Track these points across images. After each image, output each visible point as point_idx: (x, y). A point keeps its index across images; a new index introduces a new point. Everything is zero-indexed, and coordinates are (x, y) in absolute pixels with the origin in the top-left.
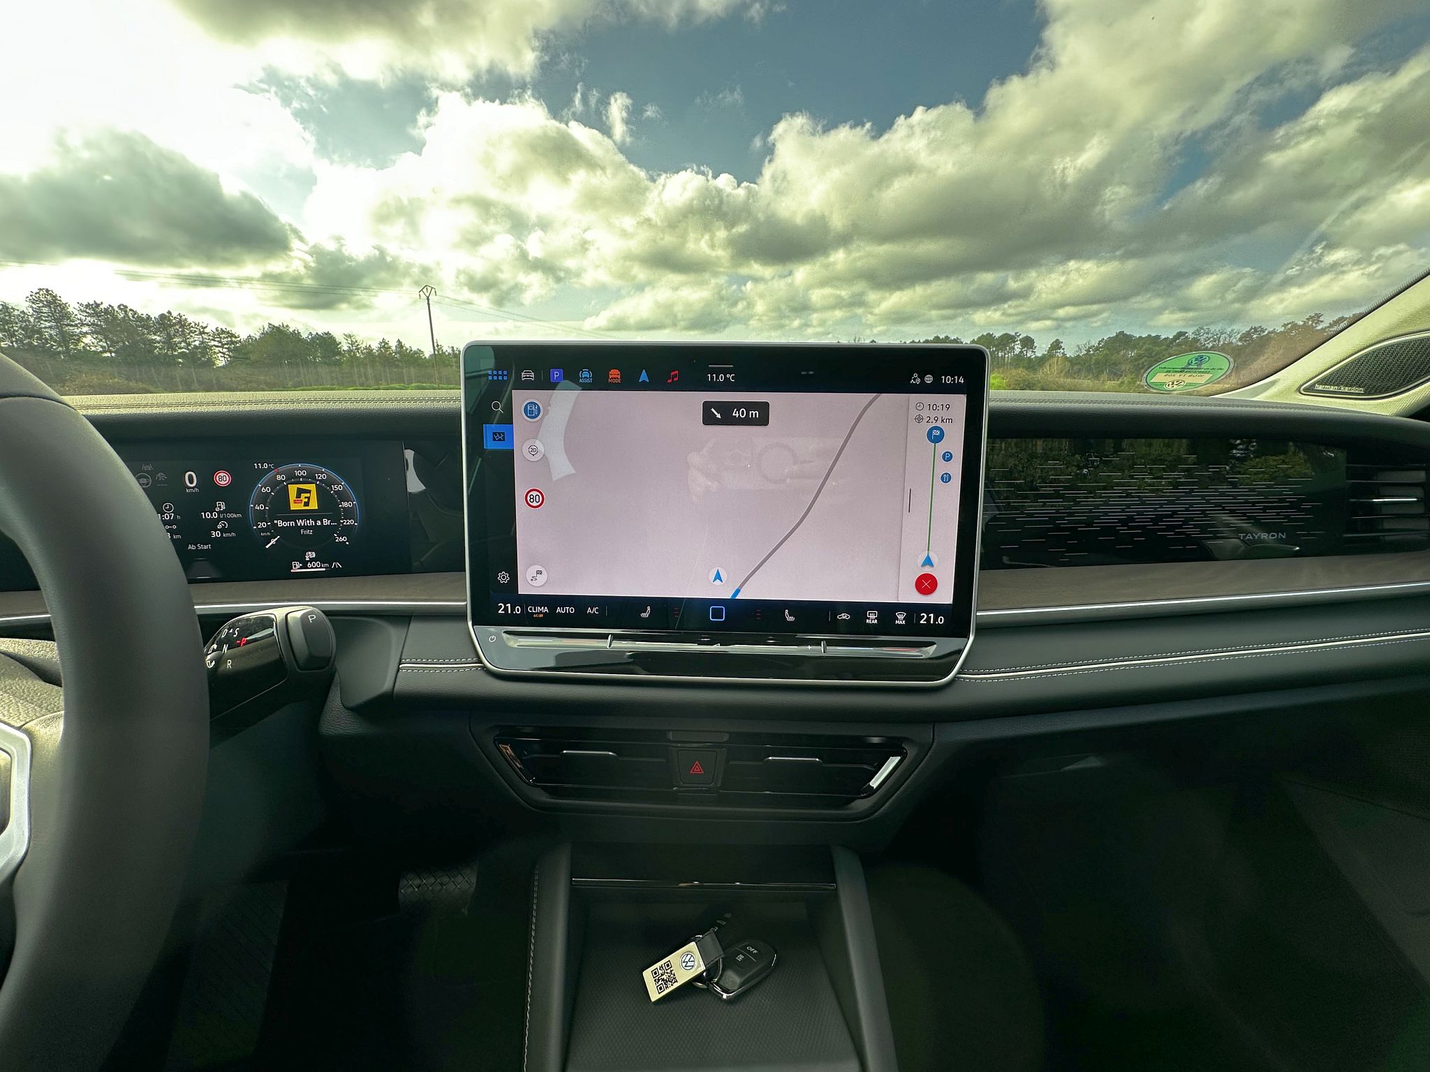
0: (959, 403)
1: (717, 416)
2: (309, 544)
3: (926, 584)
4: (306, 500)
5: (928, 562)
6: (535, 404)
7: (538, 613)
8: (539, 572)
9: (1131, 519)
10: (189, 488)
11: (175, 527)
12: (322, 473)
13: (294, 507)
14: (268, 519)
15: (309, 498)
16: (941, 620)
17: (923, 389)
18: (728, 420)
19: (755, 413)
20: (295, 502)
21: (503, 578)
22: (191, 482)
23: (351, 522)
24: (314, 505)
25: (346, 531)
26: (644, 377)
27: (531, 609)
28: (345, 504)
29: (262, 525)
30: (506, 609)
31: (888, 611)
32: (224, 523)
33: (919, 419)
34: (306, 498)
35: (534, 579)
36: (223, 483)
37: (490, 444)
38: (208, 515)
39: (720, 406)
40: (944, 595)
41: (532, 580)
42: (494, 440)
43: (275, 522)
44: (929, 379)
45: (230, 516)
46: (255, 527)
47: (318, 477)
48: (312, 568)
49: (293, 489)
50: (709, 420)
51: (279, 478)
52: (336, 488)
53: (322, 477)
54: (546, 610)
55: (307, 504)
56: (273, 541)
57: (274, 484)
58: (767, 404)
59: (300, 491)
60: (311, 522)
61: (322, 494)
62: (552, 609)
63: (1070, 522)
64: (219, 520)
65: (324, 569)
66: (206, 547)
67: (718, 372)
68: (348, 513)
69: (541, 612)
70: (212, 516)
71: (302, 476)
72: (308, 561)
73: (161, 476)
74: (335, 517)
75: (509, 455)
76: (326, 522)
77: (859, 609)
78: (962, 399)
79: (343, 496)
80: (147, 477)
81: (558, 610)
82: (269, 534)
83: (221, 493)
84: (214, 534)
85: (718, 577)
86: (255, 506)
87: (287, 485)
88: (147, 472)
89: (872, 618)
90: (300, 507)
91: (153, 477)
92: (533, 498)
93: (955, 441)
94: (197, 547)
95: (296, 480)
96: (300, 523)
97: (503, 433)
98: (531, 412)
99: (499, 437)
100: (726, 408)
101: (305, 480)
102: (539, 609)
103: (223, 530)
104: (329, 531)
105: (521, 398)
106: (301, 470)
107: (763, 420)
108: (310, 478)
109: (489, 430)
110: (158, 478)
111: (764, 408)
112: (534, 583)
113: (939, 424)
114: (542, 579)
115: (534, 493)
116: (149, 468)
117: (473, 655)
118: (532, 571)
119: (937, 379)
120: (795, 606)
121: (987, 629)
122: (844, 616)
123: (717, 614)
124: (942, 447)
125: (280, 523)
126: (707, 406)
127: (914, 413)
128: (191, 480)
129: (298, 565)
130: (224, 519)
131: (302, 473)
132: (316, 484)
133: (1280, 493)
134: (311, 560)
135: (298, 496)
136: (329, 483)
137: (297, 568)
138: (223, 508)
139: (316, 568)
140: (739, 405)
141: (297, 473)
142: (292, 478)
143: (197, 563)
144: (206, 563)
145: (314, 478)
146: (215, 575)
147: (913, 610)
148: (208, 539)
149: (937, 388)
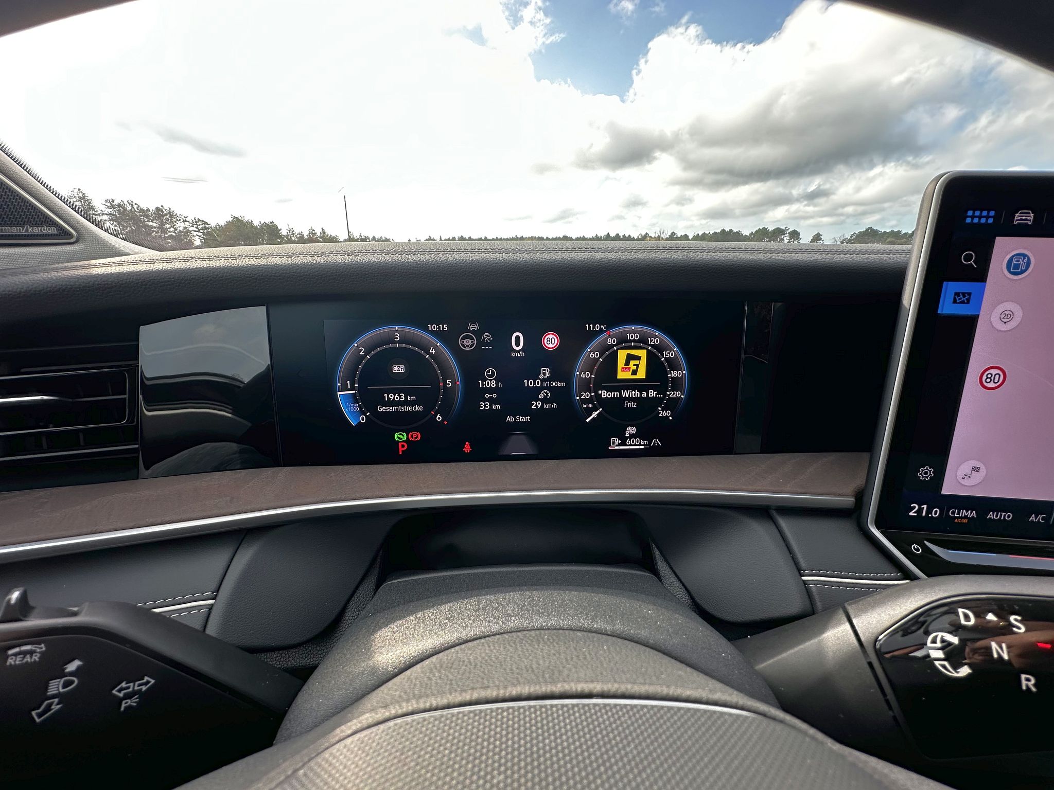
2: (630, 417)
4: (635, 368)
6: (1024, 256)
7: (962, 518)
8: (976, 469)
10: (515, 351)
11: (495, 396)
12: (656, 337)
13: (621, 375)
14: (592, 389)
15: (637, 366)
20: (623, 370)
21: (925, 473)
22: (518, 344)
23: (677, 394)
24: (642, 374)
25: (672, 404)
27: (953, 513)
28: (675, 374)
29: (586, 395)
30: (920, 510)
32: (546, 393)
34: (634, 365)
35: (967, 476)
36: (551, 346)
37: (947, 307)
38: (530, 383)
41: (963, 478)
42: (955, 302)
43: (600, 392)
45: (554, 384)
46: (578, 398)
47: (651, 341)
48: (631, 445)
49: (622, 355)
51: (610, 341)
52: (667, 354)
53: (656, 341)
54: (974, 514)
55: (634, 373)
56: (595, 414)
57: (604, 348)
59: (630, 358)
60: (636, 394)
61: (653, 361)
62: (982, 513)
64: (542, 388)
65: (643, 447)
66: (524, 419)
68: (676, 384)
69: (966, 517)
70: (535, 384)
71: (634, 341)
72: (628, 437)
73: (487, 336)
74: (662, 389)
75: (971, 322)
76: (652, 394)
79: (673, 364)
80: (471, 338)
81: (991, 515)
82: (591, 405)
83: (548, 358)
84: (536, 405)
86: (580, 374)
87: (618, 349)
88: (473, 332)
90: (627, 375)
91: (479, 338)
92: (991, 379)
94: (516, 419)
95: (628, 344)
96: (625, 394)
97: (969, 294)
98: (1017, 266)
99: (963, 298)
101: (637, 344)
102: (964, 513)
103: (544, 401)
104: (655, 402)
106: (633, 331)
108: (642, 342)
109: (950, 289)
110: (484, 339)
112: (966, 482)
114: (977, 477)
115: (994, 372)
116: (475, 327)
118: (966, 468)
125: (604, 394)
128: (518, 341)
129: (617, 441)
130: (547, 388)
131: (634, 337)
132: (648, 350)
134: (631, 436)
135: (627, 363)
136: (660, 348)
137: (615, 444)
138: (548, 375)
139: (635, 445)
141: (629, 337)
142: (623, 342)
143: (514, 437)
144: (523, 437)
145: (646, 343)
146: (531, 451)
148: (527, 411)
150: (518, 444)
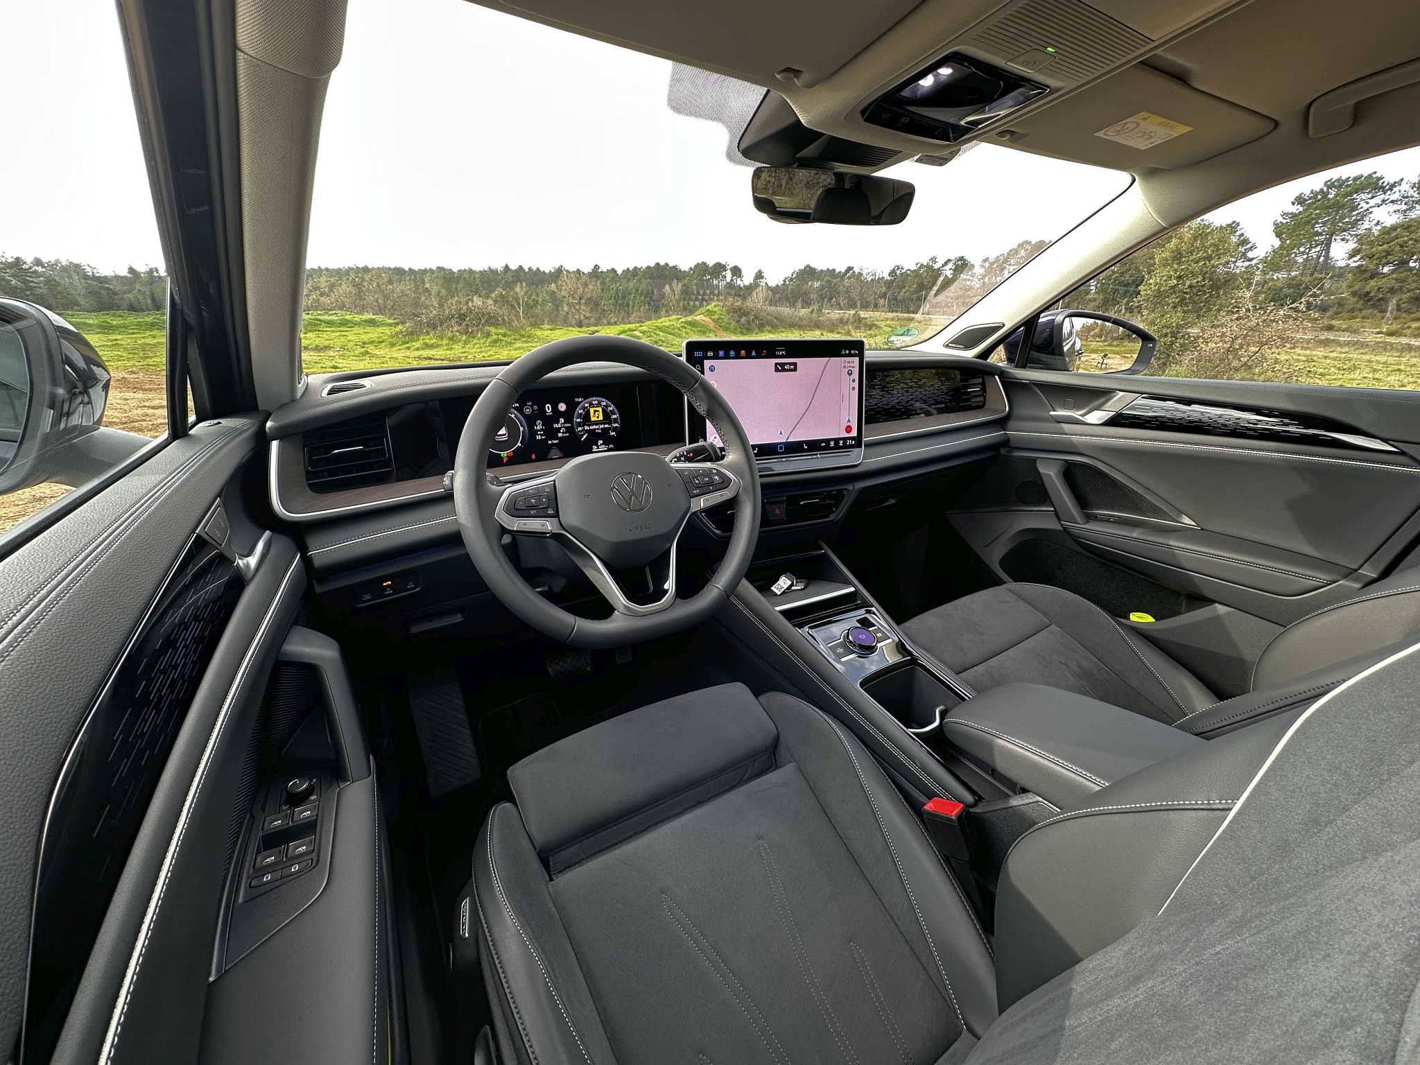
0: (857, 360)
1: (780, 368)
2: (599, 436)
3: (849, 429)
5: (849, 421)
6: (713, 366)
8: (715, 438)
9: (900, 402)
10: (548, 412)
11: (542, 433)
12: (604, 402)
13: (593, 419)
14: (582, 426)
15: (599, 414)
16: (853, 442)
17: (846, 356)
18: (784, 370)
19: (792, 367)
20: (593, 417)
22: (549, 409)
23: (616, 425)
24: (601, 418)
25: (615, 429)
26: (754, 353)
28: (614, 416)
29: (580, 429)
31: (837, 440)
32: (563, 429)
33: (845, 367)
35: (713, 441)
36: (562, 409)
38: (556, 426)
39: (780, 364)
40: (854, 433)
43: (585, 427)
44: (847, 352)
45: (566, 425)
46: (577, 430)
47: (602, 404)
48: (601, 448)
49: (592, 410)
50: (777, 370)
51: (586, 405)
52: (610, 409)
55: (598, 417)
56: (585, 437)
57: (584, 408)
58: (796, 363)
59: (595, 411)
60: (600, 426)
61: (604, 412)
63: (882, 405)
64: (561, 427)
65: (606, 449)
66: (556, 442)
67: (779, 350)
68: (615, 421)
70: (558, 426)
71: (596, 404)
72: (599, 445)
73: (535, 407)
74: (610, 424)
76: (606, 426)
77: (827, 441)
78: (858, 358)
79: (613, 413)
80: (529, 408)
82: (582, 433)
83: (562, 414)
84: (560, 435)
85: (781, 433)
86: (576, 420)
87: (590, 408)
88: (529, 406)
89: (832, 444)
90: (595, 419)
91: (532, 408)
93: (856, 376)
94: (552, 442)
95: (593, 406)
96: (596, 427)
98: (712, 369)
100: (783, 365)
103: (563, 433)
104: (608, 429)
105: (707, 364)
106: (595, 401)
107: (795, 370)
108: (599, 404)
111: (795, 364)
113: (851, 368)
114: (716, 441)
116: (530, 403)
118: (713, 438)
119: (850, 352)
120: (807, 442)
121: (868, 445)
122: (824, 444)
123: (781, 448)
124: (852, 378)
126: (776, 364)
127: (843, 365)
129: (595, 447)
130: (563, 427)
132: (602, 408)
133: (942, 389)
134: (601, 445)
135: (594, 414)
136: (607, 406)
137: (595, 449)
138: (563, 421)
139: (604, 449)
140: (787, 364)
141: (593, 403)
142: (591, 405)
143: (552, 450)
144: (557, 450)
145: (600, 404)
146: (560, 455)
147: (845, 439)
148: (557, 438)
149: (850, 355)
150: (555, 453)
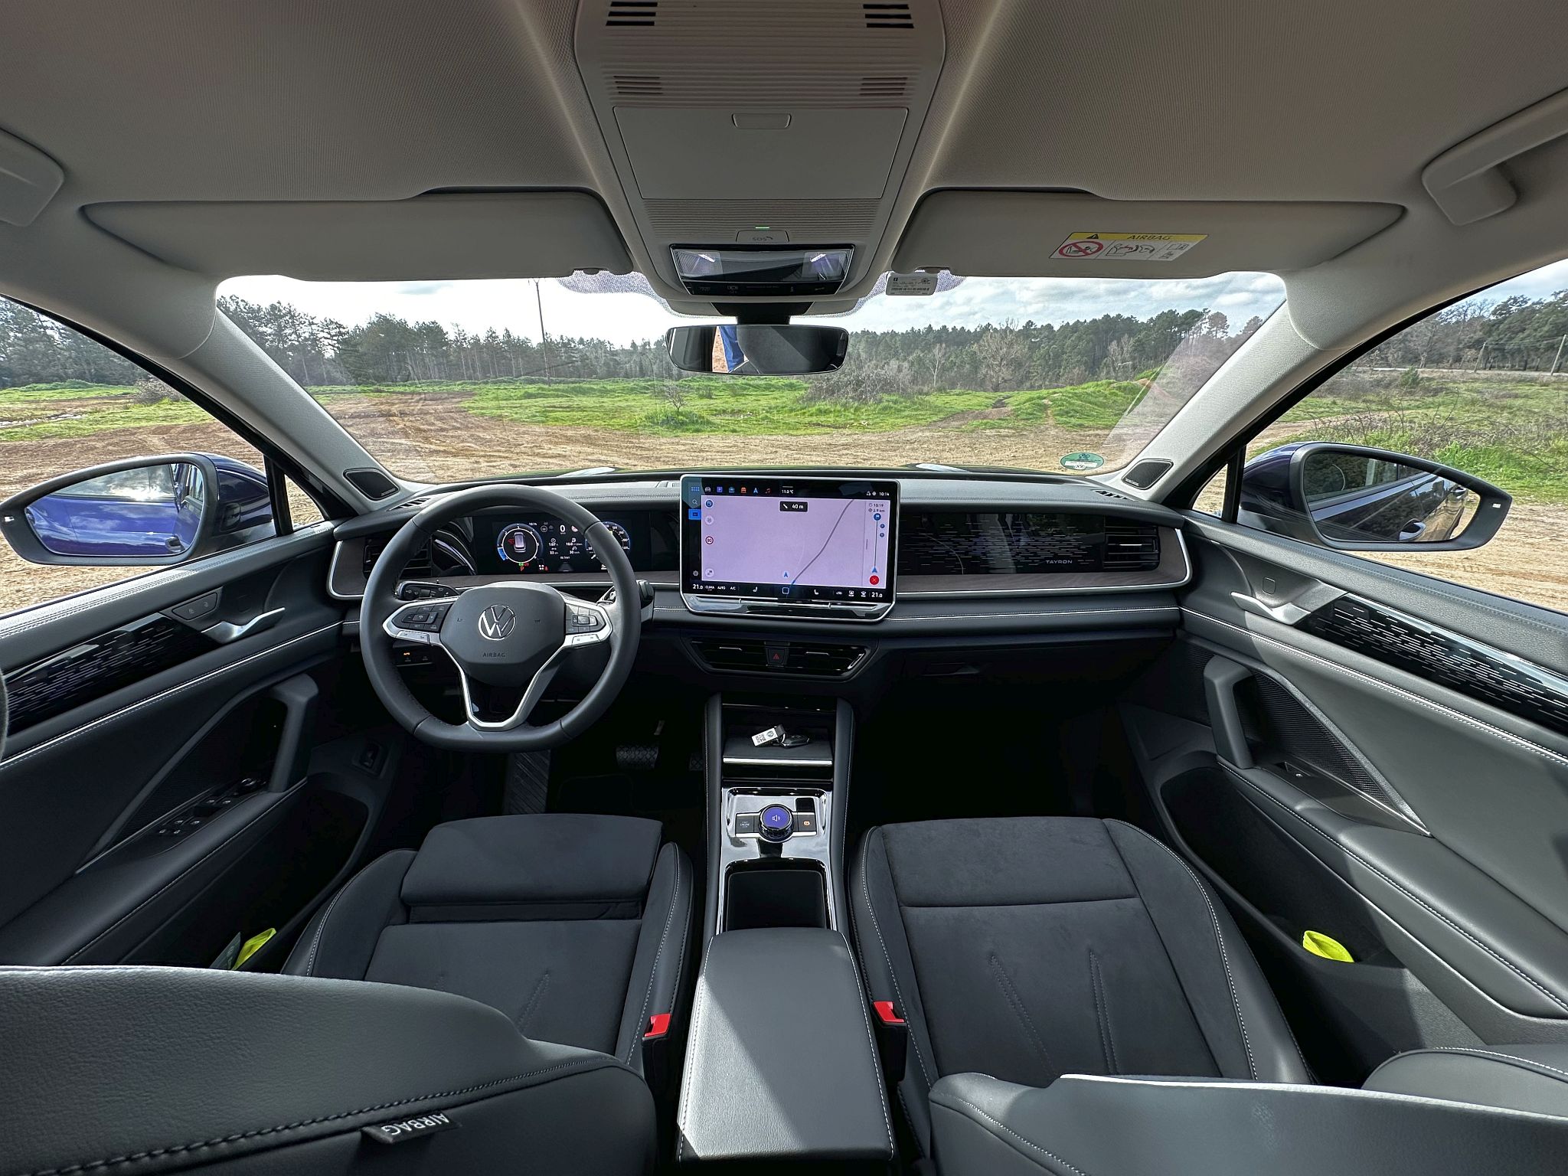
0: (887, 503)
1: (787, 507)
3: (874, 580)
5: (875, 571)
6: (710, 501)
11: (555, 549)
16: (881, 596)
17: (872, 498)
18: (790, 509)
19: (802, 507)
21: (696, 573)
22: (562, 530)
26: (756, 491)
27: (707, 587)
28: (625, 540)
29: (590, 549)
30: (697, 587)
31: (858, 591)
32: (575, 548)
33: (870, 510)
35: (708, 574)
37: (691, 517)
39: (787, 503)
40: (882, 585)
42: (693, 515)
44: (875, 495)
45: (577, 545)
46: (587, 550)
50: (782, 509)
54: (714, 585)
56: (594, 556)
62: (716, 587)
64: (573, 546)
66: (567, 558)
67: (786, 489)
70: (570, 544)
75: (699, 522)
77: (846, 591)
78: (889, 502)
80: (545, 528)
81: (719, 588)
82: (592, 553)
83: (574, 535)
84: (571, 552)
85: (786, 575)
88: (546, 525)
89: (851, 594)
93: (886, 519)
94: (564, 558)
98: (709, 505)
99: (696, 514)
100: (790, 504)
102: (710, 587)
103: (574, 551)
105: (704, 499)
107: (805, 510)
109: (690, 511)
110: (550, 528)
111: (805, 504)
113: (879, 512)
114: (712, 574)
115: (709, 538)
117: (682, 604)
118: (708, 571)
119: (878, 494)
120: (818, 588)
121: (900, 601)
122: (840, 593)
123: (785, 590)
124: (880, 522)
126: (782, 503)
127: (868, 508)
133: (1069, 541)
136: (618, 530)
138: (575, 541)
140: (795, 503)
143: (563, 565)
144: (567, 564)
146: (571, 570)
147: (869, 591)
148: (569, 555)
149: (878, 497)
150: (566, 567)
